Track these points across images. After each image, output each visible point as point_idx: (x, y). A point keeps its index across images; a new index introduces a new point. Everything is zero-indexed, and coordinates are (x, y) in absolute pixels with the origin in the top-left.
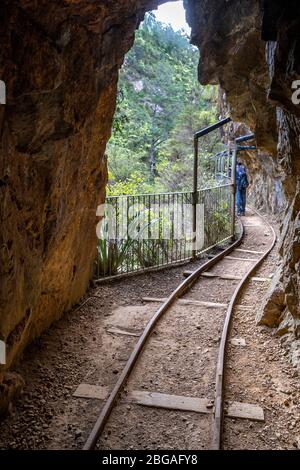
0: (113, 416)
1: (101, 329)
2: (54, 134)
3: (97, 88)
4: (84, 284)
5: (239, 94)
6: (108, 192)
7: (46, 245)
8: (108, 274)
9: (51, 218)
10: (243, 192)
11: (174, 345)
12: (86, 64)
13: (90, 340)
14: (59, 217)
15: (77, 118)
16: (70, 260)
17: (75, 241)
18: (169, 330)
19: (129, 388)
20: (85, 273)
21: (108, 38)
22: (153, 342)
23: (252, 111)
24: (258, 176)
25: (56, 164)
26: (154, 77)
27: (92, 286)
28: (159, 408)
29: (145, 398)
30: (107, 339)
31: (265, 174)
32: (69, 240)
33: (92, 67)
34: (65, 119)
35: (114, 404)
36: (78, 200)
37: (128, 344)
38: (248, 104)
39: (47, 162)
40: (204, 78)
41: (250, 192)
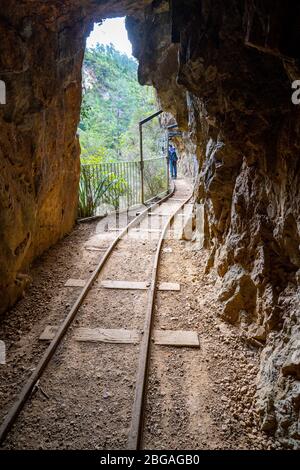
0: (89, 295)
1: (83, 248)
2: (30, 108)
3: (58, 75)
4: (71, 223)
5: (166, 91)
6: (82, 160)
7: (36, 192)
8: (87, 216)
9: (38, 173)
10: (174, 164)
11: (128, 255)
12: (48, 55)
13: (75, 254)
14: (44, 172)
15: (45, 96)
16: (59, 205)
17: (60, 193)
18: (125, 246)
19: (100, 279)
20: (71, 215)
21: (63, 36)
22: (115, 253)
23: (174, 104)
24: (184, 154)
25: (37, 134)
26: (116, 90)
27: (77, 224)
28: (118, 289)
29: (109, 284)
30: (86, 254)
31: (188, 152)
32: (56, 192)
33: (53, 58)
34: (36, 96)
35: (89, 288)
36: (59, 164)
37: (99, 256)
38: (172, 99)
39: (30, 131)
40: (143, 80)
41: (179, 165)
